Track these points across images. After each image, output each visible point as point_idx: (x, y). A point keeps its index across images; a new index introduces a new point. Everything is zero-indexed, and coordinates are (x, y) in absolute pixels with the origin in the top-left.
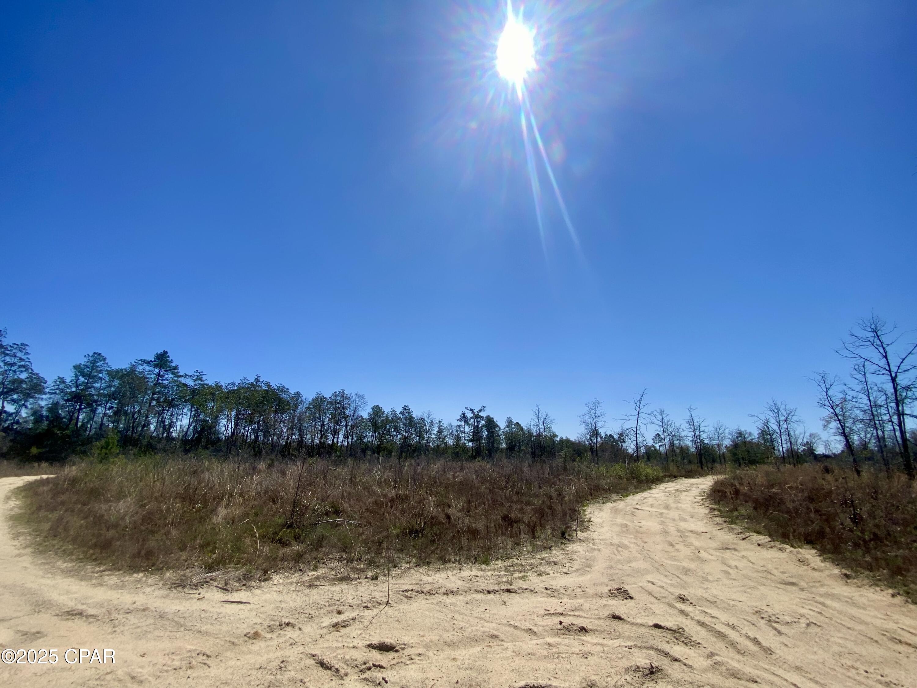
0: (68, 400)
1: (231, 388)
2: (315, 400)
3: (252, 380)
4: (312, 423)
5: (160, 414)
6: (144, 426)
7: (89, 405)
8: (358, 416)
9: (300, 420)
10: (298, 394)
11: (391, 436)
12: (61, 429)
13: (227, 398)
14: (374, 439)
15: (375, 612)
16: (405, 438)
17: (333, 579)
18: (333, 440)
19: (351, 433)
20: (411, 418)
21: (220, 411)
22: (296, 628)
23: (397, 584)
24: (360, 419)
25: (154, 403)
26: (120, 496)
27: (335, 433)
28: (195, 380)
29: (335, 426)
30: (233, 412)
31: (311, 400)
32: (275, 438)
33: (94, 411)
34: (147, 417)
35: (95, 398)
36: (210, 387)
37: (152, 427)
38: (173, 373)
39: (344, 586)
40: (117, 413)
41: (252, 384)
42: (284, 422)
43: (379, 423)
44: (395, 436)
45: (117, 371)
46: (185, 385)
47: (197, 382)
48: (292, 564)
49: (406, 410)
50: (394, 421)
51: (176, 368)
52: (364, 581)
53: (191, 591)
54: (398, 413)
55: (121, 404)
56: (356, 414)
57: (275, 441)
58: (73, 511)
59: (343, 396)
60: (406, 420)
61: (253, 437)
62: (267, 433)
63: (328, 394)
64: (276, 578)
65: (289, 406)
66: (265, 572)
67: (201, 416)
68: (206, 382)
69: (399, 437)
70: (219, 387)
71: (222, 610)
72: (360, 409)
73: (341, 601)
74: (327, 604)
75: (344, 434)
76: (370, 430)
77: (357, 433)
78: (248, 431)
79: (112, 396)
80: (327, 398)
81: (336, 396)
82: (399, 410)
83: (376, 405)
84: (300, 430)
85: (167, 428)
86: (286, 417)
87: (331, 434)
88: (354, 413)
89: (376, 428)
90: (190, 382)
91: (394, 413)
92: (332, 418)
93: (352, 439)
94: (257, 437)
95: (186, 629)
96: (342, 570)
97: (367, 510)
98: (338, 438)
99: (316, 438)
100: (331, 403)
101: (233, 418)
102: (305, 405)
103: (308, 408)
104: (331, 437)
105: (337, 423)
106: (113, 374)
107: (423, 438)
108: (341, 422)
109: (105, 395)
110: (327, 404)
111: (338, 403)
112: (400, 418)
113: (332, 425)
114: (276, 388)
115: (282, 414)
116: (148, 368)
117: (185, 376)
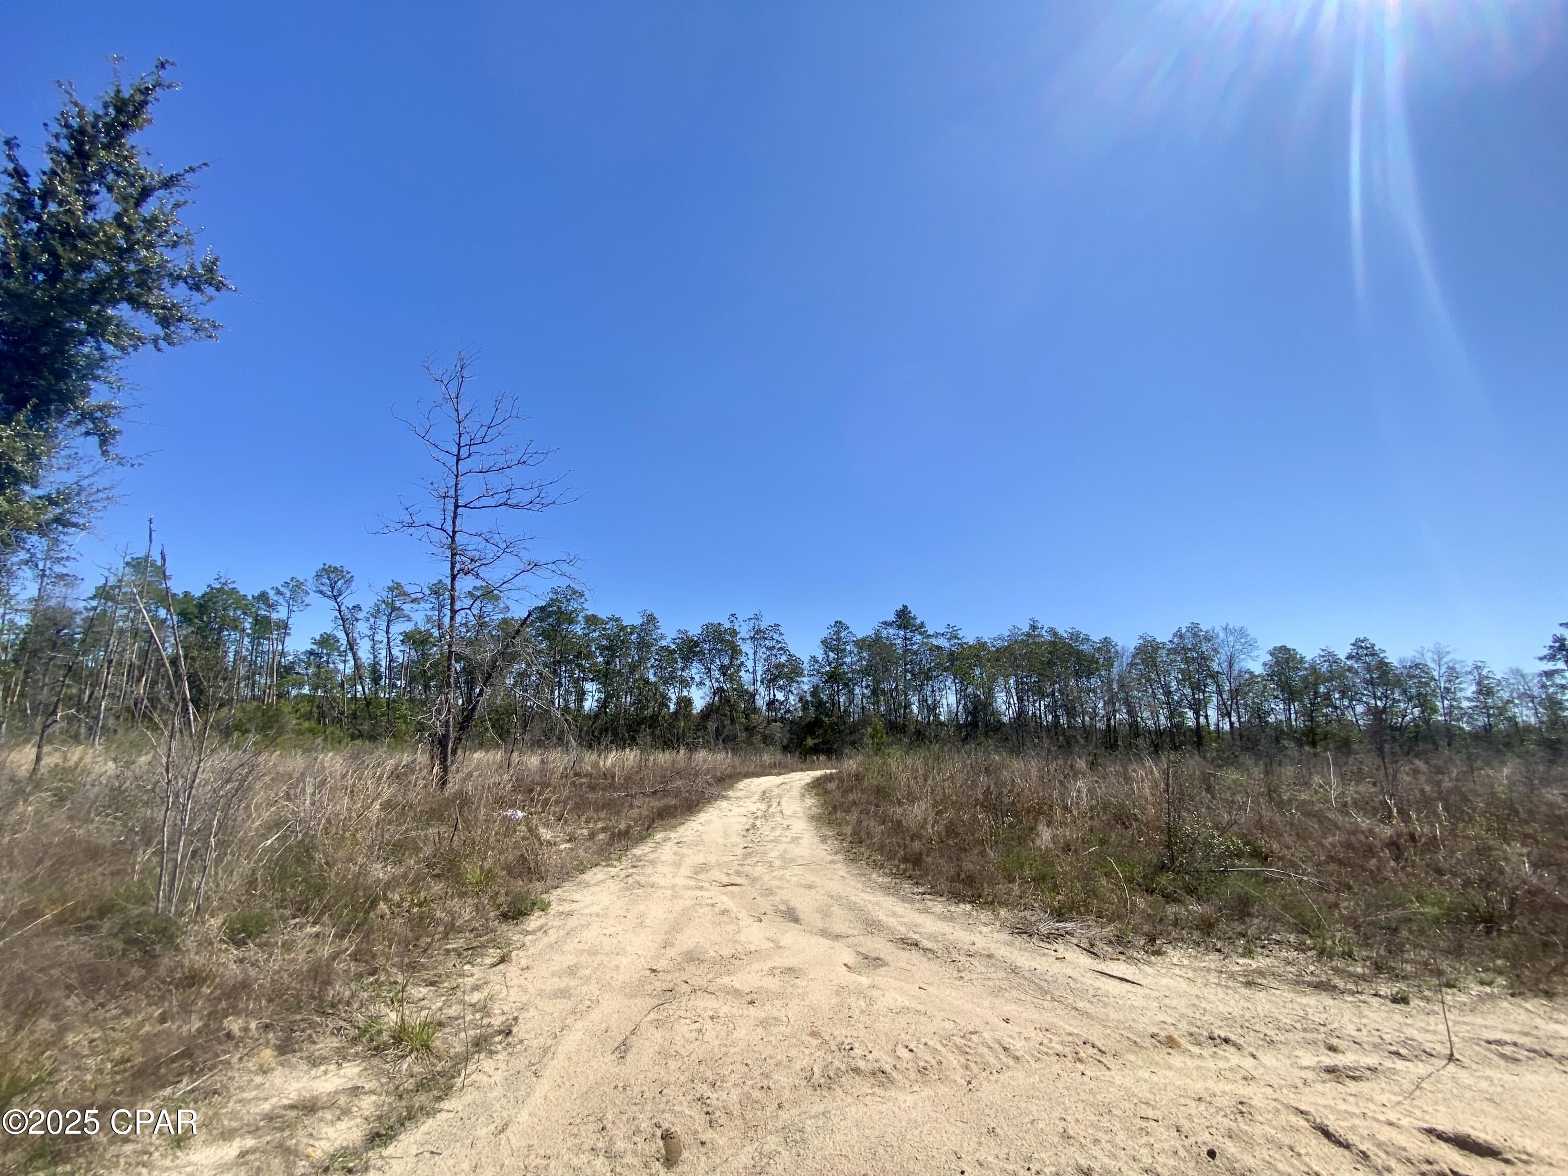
0: (826, 682)
1: (999, 644)
2: (1140, 650)
3: (1026, 628)
4: (1146, 691)
5: (919, 689)
6: (905, 707)
7: (846, 685)
8: (1240, 671)
9: (1122, 686)
10: (1106, 641)
11: (1336, 708)
12: (827, 715)
13: (998, 660)
14: (1293, 716)
15: (1421, 1069)
16: (1376, 713)
17: (1297, 983)
18: (1197, 719)
19: (1234, 706)
20: (1383, 666)
21: (993, 679)
22: (1246, 1053)
23: (1465, 1023)
24: (1247, 676)
25: (909, 676)
26: (912, 798)
27: (1198, 707)
28: (949, 639)
29: (1194, 694)
30: (1012, 681)
31: (1132, 650)
32: (1087, 719)
33: (851, 692)
34: (906, 695)
35: (850, 675)
36: (970, 647)
37: (915, 708)
38: (920, 634)
39: (1326, 999)
40: (874, 692)
41: (1028, 635)
42: (1095, 692)
43: (1297, 682)
44: (1347, 707)
45: (864, 640)
46: (938, 648)
47: (952, 642)
48: (1196, 935)
49: (1363, 650)
50: (1332, 676)
51: (922, 625)
52: (1375, 1001)
53: (1042, 944)
54: (1342, 656)
55: (877, 682)
56: (1236, 667)
57: (1087, 723)
58: (868, 813)
59: (1195, 635)
60: (1369, 671)
61: (1050, 717)
62: (1071, 713)
63: (1164, 636)
64: (1175, 955)
65: (1097, 663)
66: (1152, 940)
67: (970, 690)
68: (964, 640)
69: (1360, 709)
70: (982, 645)
71: (1098, 984)
72: (1242, 657)
73: (1330, 1027)
74: (1298, 1026)
75: (1218, 708)
76: (1276, 697)
77: (1246, 705)
78: (1038, 707)
79: (865, 672)
80: (1164, 644)
81: (1181, 636)
82: (1342, 651)
83: (1279, 645)
84: (1127, 703)
85: (933, 709)
86: (1094, 682)
87: (1191, 708)
88: (1231, 666)
89: (1290, 694)
90: (943, 642)
91: (1330, 658)
92: (1183, 680)
93: (1239, 718)
94: (1056, 717)
95: (1053, 999)
96: (1312, 968)
97: (1331, 858)
98: (1206, 717)
99: (1162, 718)
100: (1174, 651)
101: (1013, 691)
102: (1126, 660)
103: (1132, 665)
104: (1190, 714)
105: (1197, 687)
106: (861, 644)
107: (1435, 710)
108: (1206, 685)
109: (858, 672)
110: (1168, 655)
111: (1190, 650)
112: (1350, 669)
113: (1188, 691)
114: (1065, 635)
115: (1088, 678)
116: (892, 631)
117: (936, 635)
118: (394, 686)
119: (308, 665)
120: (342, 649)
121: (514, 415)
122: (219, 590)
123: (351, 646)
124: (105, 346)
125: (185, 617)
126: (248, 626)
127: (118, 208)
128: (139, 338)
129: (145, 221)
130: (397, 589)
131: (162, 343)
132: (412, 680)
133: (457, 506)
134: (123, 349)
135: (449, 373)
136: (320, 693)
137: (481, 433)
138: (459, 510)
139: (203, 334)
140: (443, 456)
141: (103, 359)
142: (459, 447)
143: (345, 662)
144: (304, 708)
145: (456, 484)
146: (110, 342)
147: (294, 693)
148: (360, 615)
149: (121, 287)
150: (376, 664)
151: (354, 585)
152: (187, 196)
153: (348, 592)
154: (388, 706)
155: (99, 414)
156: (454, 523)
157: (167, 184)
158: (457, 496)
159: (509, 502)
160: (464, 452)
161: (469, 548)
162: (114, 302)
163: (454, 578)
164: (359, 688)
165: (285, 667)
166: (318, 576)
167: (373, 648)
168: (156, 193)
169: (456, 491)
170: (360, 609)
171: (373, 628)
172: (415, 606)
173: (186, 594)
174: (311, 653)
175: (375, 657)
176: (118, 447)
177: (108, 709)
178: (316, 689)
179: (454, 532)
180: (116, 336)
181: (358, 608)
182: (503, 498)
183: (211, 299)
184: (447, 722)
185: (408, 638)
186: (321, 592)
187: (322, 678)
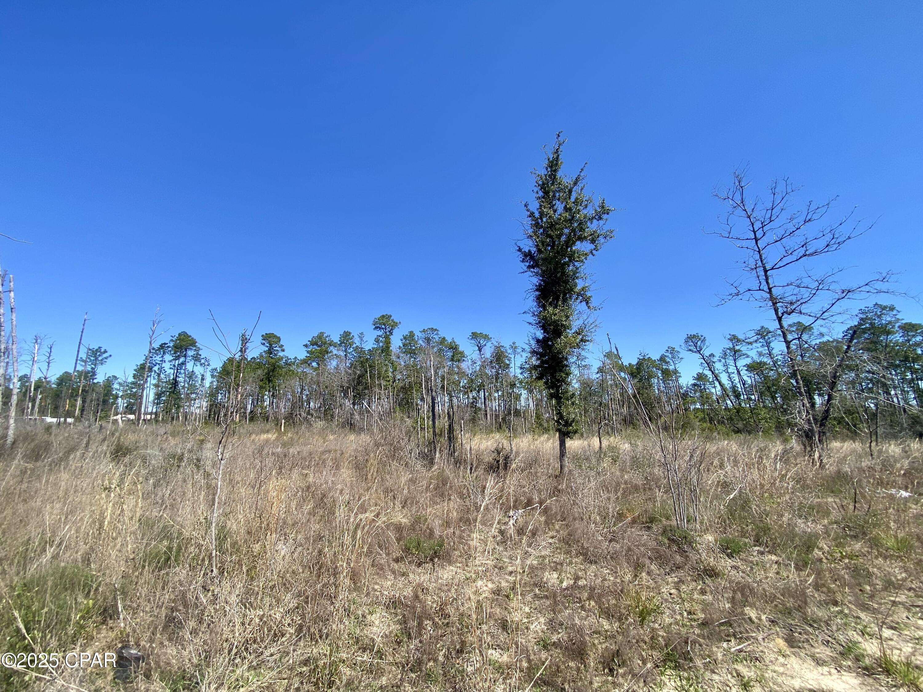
118: (750, 399)
119: (695, 391)
120: (711, 380)
121: (789, 190)
122: (644, 359)
123: (716, 377)
124: (576, 264)
125: (633, 375)
126: (660, 375)
127: (563, 205)
128: (586, 254)
129: (574, 203)
130: (734, 339)
131: (594, 252)
132: (761, 394)
133: (766, 271)
134: (582, 261)
135: (732, 190)
136: (706, 407)
137: (768, 215)
138: (769, 273)
139: (608, 238)
140: (745, 243)
141: (577, 269)
142: (755, 232)
143: (715, 387)
144: (700, 415)
145: (761, 256)
146: (577, 261)
147: (692, 407)
148: (715, 359)
149: (575, 235)
150: (734, 388)
151: (707, 343)
152: (584, 182)
153: (705, 347)
154: (751, 412)
155: (582, 292)
156: (767, 283)
157: (575, 183)
158: (763, 264)
159: (807, 253)
160: (759, 234)
161: (786, 295)
162: (574, 243)
163: (780, 319)
164: (729, 402)
165: (683, 394)
166: (686, 342)
167: (729, 377)
168: (574, 190)
169: (762, 261)
170: (714, 356)
171: (726, 365)
172: (750, 347)
173: (630, 364)
174: (694, 385)
175: (732, 382)
176: (593, 303)
177: (616, 420)
178: (704, 405)
179: (770, 289)
180: (579, 257)
181: (712, 355)
182: (802, 251)
183: (606, 220)
184: (809, 420)
185: (751, 368)
186: (690, 350)
187: (705, 398)
